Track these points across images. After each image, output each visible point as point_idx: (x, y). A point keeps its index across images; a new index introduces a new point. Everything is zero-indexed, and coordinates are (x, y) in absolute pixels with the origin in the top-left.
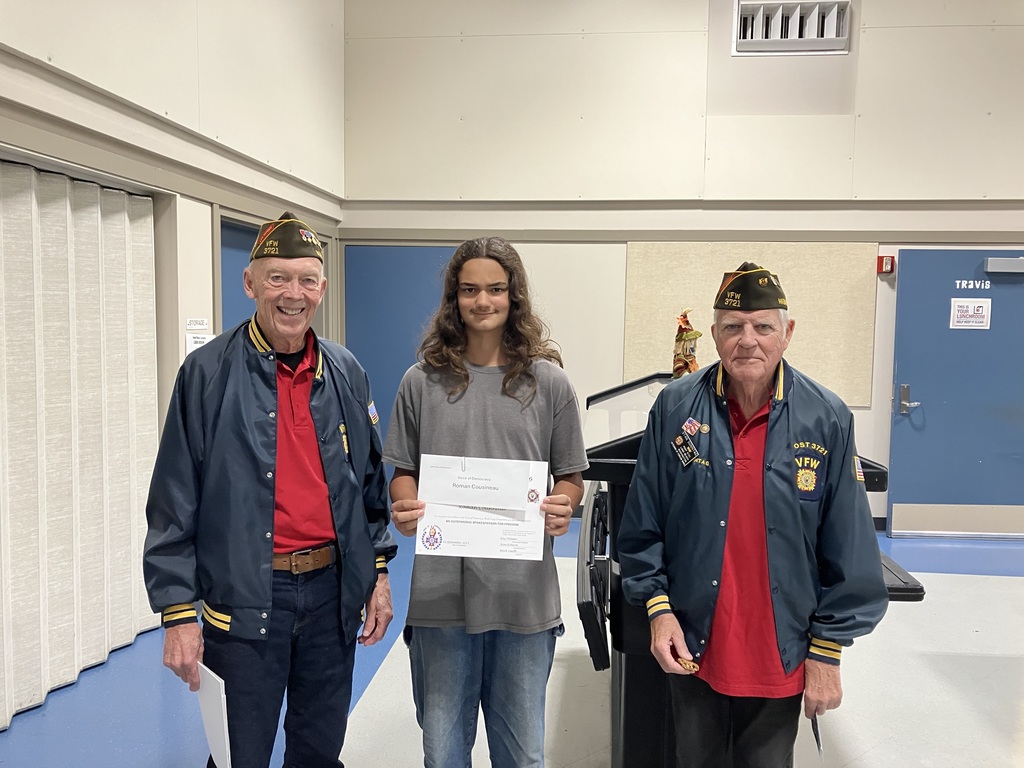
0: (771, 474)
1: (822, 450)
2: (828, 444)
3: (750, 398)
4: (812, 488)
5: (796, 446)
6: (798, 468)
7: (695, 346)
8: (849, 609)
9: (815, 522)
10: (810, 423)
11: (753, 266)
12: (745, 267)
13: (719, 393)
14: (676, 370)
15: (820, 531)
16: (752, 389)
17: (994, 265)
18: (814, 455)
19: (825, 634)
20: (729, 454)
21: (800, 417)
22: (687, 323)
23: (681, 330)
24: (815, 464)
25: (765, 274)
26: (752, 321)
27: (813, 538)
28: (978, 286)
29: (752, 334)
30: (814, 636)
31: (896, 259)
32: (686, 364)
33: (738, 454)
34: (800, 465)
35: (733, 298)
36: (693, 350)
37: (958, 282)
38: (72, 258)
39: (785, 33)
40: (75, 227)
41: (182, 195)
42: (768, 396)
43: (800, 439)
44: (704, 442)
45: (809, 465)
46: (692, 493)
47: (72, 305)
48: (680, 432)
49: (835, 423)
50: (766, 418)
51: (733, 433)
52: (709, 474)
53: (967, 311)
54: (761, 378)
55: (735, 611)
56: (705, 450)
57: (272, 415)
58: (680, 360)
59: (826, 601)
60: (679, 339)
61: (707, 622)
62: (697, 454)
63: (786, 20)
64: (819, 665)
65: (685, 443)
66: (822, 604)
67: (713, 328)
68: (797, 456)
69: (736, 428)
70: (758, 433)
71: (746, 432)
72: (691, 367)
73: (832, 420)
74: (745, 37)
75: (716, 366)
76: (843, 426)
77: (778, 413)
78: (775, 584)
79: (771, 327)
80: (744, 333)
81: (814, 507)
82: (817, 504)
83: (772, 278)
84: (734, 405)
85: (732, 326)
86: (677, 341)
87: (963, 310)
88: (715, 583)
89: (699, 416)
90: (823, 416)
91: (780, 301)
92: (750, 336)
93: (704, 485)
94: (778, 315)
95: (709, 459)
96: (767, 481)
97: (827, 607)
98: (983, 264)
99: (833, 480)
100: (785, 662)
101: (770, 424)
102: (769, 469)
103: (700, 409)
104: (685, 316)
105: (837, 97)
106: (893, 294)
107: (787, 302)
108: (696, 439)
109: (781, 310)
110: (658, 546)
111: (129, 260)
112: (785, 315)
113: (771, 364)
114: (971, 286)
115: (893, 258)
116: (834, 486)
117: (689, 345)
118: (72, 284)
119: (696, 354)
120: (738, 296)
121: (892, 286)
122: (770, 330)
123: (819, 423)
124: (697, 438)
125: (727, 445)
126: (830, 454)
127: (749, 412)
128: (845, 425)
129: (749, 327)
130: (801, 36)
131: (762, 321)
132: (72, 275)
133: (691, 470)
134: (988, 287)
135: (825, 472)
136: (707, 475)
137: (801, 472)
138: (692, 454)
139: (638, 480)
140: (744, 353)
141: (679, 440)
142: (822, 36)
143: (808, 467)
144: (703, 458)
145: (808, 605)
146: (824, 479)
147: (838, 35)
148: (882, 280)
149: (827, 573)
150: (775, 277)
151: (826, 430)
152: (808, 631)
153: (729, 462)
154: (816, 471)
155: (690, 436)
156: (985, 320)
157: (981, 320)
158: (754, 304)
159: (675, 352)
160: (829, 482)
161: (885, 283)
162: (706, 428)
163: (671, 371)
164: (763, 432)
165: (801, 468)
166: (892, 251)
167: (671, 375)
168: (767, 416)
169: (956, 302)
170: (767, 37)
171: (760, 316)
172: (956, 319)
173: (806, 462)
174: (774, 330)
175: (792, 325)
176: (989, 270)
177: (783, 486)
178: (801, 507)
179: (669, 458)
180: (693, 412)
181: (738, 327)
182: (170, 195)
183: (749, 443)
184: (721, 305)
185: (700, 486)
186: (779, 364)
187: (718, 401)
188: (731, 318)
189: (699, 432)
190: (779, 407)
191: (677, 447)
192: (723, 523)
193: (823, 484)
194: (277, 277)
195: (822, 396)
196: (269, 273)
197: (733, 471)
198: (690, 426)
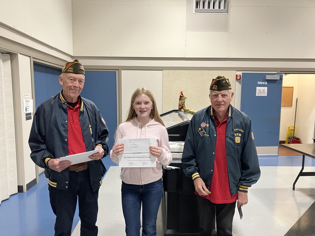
0: (228, 138)
1: (242, 131)
2: (244, 129)
3: (221, 116)
4: (239, 142)
5: (235, 130)
6: (236, 136)
7: (185, 101)
8: (250, 177)
9: (240, 152)
11: (221, 77)
12: (218, 78)
13: (211, 115)
14: (179, 109)
15: (242, 154)
17: (268, 77)
18: (240, 132)
19: (244, 184)
20: (215, 133)
22: (182, 94)
23: (181, 97)
24: (240, 135)
25: (224, 79)
26: (221, 94)
27: (240, 157)
28: (264, 84)
31: (241, 76)
32: (182, 107)
33: (217, 133)
35: (215, 87)
36: (184, 103)
37: (258, 82)
39: (209, 7)
41: (20, 54)
43: (236, 128)
44: (207, 129)
48: (200, 127)
49: (246, 123)
50: (226, 122)
51: (216, 127)
52: (209, 139)
53: (261, 91)
56: (208, 132)
57: (66, 121)
58: (180, 106)
60: (180, 99)
61: (209, 182)
63: (209, 3)
64: (242, 193)
65: (202, 130)
66: (243, 176)
68: (235, 133)
69: (217, 125)
70: (224, 126)
71: (220, 126)
72: (184, 108)
73: (245, 122)
74: (197, 8)
75: (210, 106)
77: (229, 120)
78: (229, 171)
79: (226, 95)
80: (218, 98)
81: (240, 148)
82: (241, 146)
83: (227, 80)
84: (216, 118)
85: (215, 95)
86: (179, 100)
87: (260, 90)
88: (212, 171)
89: (206, 122)
92: (220, 98)
94: (229, 91)
95: (209, 134)
96: (226, 140)
98: (265, 77)
99: (246, 139)
100: (232, 193)
101: (227, 123)
102: (227, 137)
103: (206, 120)
104: (182, 93)
105: (224, 27)
106: (240, 86)
107: (231, 87)
109: (229, 90)
110: (194, 160)
111: (3, 75)
114: (262, 84)
115: (240, 75)
116: (246, 141)
117: (183, 101)
119: (185, 104)
120: (217, 86)
121: (240, 83)
122: (226, 96)
123: (241, 122)
124: (205, 128)
125: (214, 130)
126: (245, 132)
127: (221, 120)
128: (249, 123)
129: (220, 96)
130: (214, 8)
131: (224, 94)
134: (266, 84)
135: (243, 138)
137: (236, 137)
138: (204, 133)
140: (218, 103)
142: (220, 8)
143: (238, 136)
144: (207, 134)
145: (239, 176)
147: (224, 8)
148: (237, 82)
151: (243, 125)
152: (239, 184)
153: (215, 135)
154: (240, 137)
155: (203, 128)
156: (265, 93)
157: (264, 93)
158: (221, 89)
159: (179, 103)
160: (244, 140)
161: (238, 83)
162: (208, 125)
163: (178, 109)
164: (225, 126)
166: (240, 73)
167: (178, 110)
168: (226, 121)
169: (258, 88)
170: (204, 8)
171: (223, 92)
172: (258, 93)
173: (238, 135)
174: (227, 96)
175: (233, 94)
176: (267, 79)
177: (231, 142)
179: (197, 134)
180: (204, 121)
182: (16, 54)
183: (221, 129)
186: (229, 106)
187: (211, 117)
188: (214, 93)
189: (206, 126)
190: (229, 119)
191: (199, 131)
192: (214, 153)
193: (242, 141)
194: (72, 79)
195: (242, 115)
196: (69, 78)
197: (216, 138)
198: (203, 125)
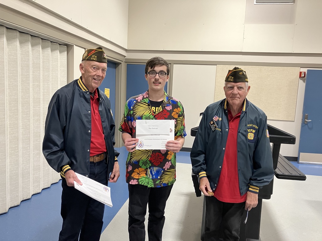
0: (240, 134)
1: (257, 127)
2: (258, 125)
3: (235, 110)
4: (252, 139)
5: (248, 125)
6: (248, 132)
8: (262, 177)
9: (253, 149)
10: (253, 118)
11: (238, 68)
12: (235, 68)
13: (225, 108)
15: (254, 152)
16: (235, 108)
18: (254, 128)
19: (254, 184)
20: (227, 127)
21: (250, 116)
24: (254, 131)
25: (242, 71)
26: (237, 86)
27: (252, 154)
29: (236, 90)
30: (250, 185)
33: (230, 128)
34: (249, 131)
35: (231, 78)
38: (41, 64)
40: (43, 54)
41: (76, 45)
42: (240, 109)
43: (250, 123)
44: (220, 124)
45: (252, 131)
46: (215, 139)
47: (41, 78)
48: (212, 120)
49: (261, 118)
50: (239, 116)
51: (229, 121)
52: (221, 133)
54: (239, 104)
55: (226, 176)
56: (220, 126)
57: (89, 112)
59: (255, 174)
61: (217, 179)
62: (217, 127)
64: (251, 193)
65: (214, 124)
66: (254, 175)
67: (224, 87)
68: (248, 129)
69: (230, 119)
70: (237, 121)
71: (233, 121)
73: (260, 118)
75: (225, 100)
76: (264, 120)
77: (243, 115)
78: (239, 168)
79: (243, 88)
80: (234, 90)
81: (253, 145)
82: (254, 144)
83: (244, 72)
84: (230, 112)
85: (231, 87)
88: (220, 167)
89: (218, 115)
90: (257, 116)
91: (246, 80)
92: (236, 91)
93: (219, 137)
94: (245, 84)
95: (221, 128)
96: (238, 136)
97: (255, 176)
99: (259, 136)
100: (241, 193)
101: (241, 118)
102: (239, 132)
103: (219, 113)
107: (248, 80)
108: (217, 122)
109: (246, 83)
110: (203, 155)
111: (59, 65)
112: (247, 84)
113: (242, 100)
116: (260, 138)
118: (41, 72)
120: (233, 78)
122: (242, 89)
123: (256, 118)
125: (227, 125)
126: (259, 129)
127: (234, 114)
128: (264, 119)
129: (236, 88)
131: (240, 86)
132: (41, 69)
133: (215, 131)
135: (257, 134)
136: (220, 133)
137: (249, 134)
138: (216, 127)
139: (198, 134)
140: (233, 96)
141: (212, 123)
143: (252, 132)
144: (219, 128)
145: (249, 175)
146: (256, 136)
149: (256, 165)
150: (245, 72)
151: (258, 121)
152: (249, 183)
153: (227, 130)
154: (254, 133)
155: (215, 121)
158: (238, 80)
160: (258, 136)
162: (220, 119)
164: (238, 121)
165: (249, 132)
168: (240, 116)
171: (239, 84)
173: (251, 131)
174: (243, 89)
175: (249, 87)
177: (243, 138)
178: (249, 145)
179: (208, 128)
180: (217, 114)
181: (232, 88)
182: (72, 45)
183: (234, 124)
184: (227, 80)
185: (218, 137)
186: (245, 100)
187: (225, 111)
188: (230, 85)
189: (218, 120)
190: (244, 113)
191: (211, 125)
192: (224, 149)
193: (256, 138)
194: (95, 68)
195: (257, 110)
196: (92, 66)
197: (228, 133)
198: (216, 118)
